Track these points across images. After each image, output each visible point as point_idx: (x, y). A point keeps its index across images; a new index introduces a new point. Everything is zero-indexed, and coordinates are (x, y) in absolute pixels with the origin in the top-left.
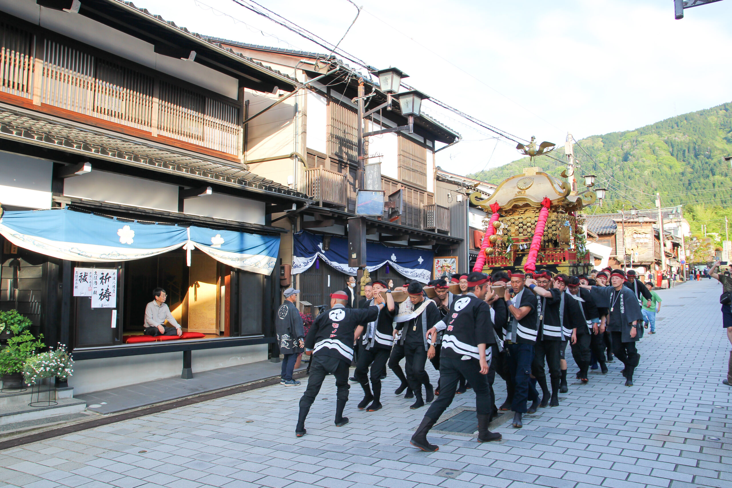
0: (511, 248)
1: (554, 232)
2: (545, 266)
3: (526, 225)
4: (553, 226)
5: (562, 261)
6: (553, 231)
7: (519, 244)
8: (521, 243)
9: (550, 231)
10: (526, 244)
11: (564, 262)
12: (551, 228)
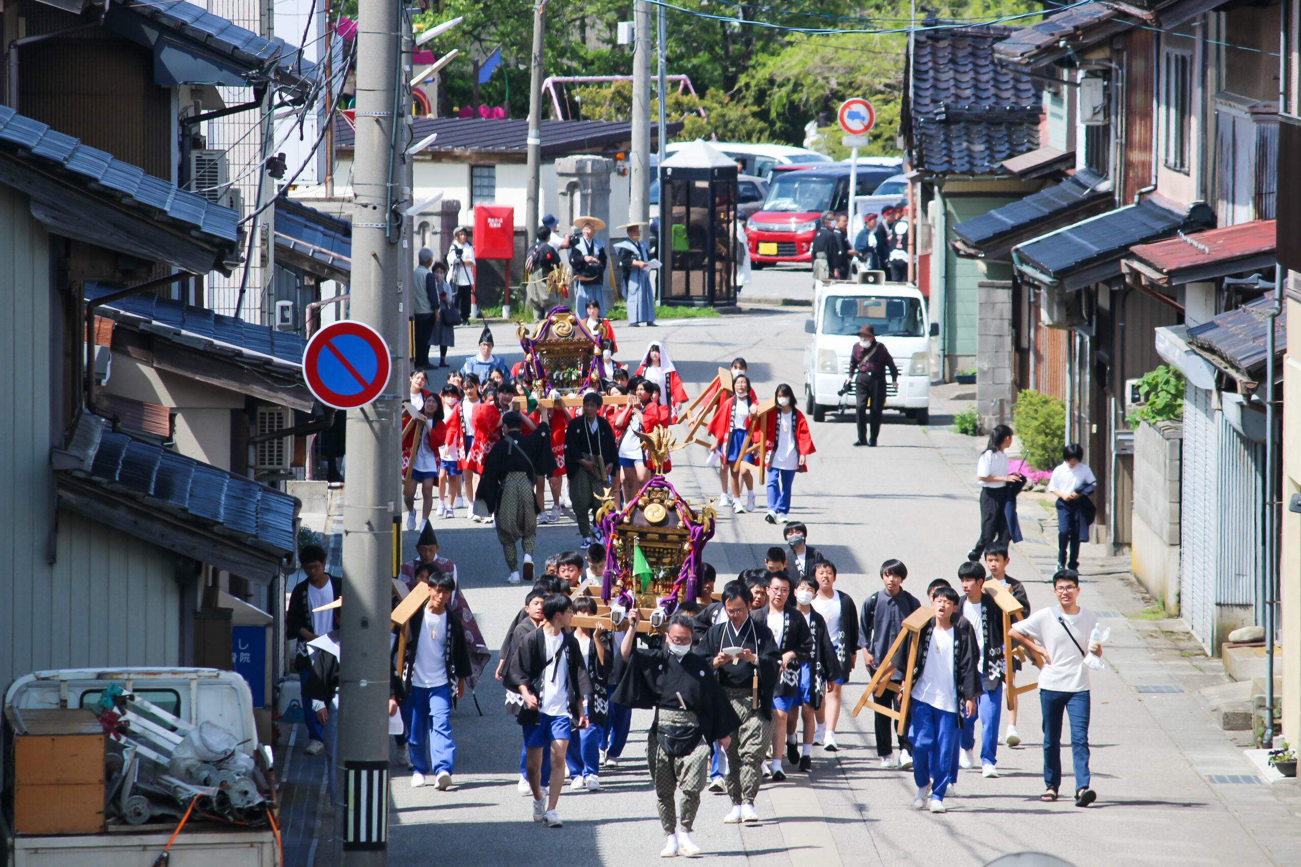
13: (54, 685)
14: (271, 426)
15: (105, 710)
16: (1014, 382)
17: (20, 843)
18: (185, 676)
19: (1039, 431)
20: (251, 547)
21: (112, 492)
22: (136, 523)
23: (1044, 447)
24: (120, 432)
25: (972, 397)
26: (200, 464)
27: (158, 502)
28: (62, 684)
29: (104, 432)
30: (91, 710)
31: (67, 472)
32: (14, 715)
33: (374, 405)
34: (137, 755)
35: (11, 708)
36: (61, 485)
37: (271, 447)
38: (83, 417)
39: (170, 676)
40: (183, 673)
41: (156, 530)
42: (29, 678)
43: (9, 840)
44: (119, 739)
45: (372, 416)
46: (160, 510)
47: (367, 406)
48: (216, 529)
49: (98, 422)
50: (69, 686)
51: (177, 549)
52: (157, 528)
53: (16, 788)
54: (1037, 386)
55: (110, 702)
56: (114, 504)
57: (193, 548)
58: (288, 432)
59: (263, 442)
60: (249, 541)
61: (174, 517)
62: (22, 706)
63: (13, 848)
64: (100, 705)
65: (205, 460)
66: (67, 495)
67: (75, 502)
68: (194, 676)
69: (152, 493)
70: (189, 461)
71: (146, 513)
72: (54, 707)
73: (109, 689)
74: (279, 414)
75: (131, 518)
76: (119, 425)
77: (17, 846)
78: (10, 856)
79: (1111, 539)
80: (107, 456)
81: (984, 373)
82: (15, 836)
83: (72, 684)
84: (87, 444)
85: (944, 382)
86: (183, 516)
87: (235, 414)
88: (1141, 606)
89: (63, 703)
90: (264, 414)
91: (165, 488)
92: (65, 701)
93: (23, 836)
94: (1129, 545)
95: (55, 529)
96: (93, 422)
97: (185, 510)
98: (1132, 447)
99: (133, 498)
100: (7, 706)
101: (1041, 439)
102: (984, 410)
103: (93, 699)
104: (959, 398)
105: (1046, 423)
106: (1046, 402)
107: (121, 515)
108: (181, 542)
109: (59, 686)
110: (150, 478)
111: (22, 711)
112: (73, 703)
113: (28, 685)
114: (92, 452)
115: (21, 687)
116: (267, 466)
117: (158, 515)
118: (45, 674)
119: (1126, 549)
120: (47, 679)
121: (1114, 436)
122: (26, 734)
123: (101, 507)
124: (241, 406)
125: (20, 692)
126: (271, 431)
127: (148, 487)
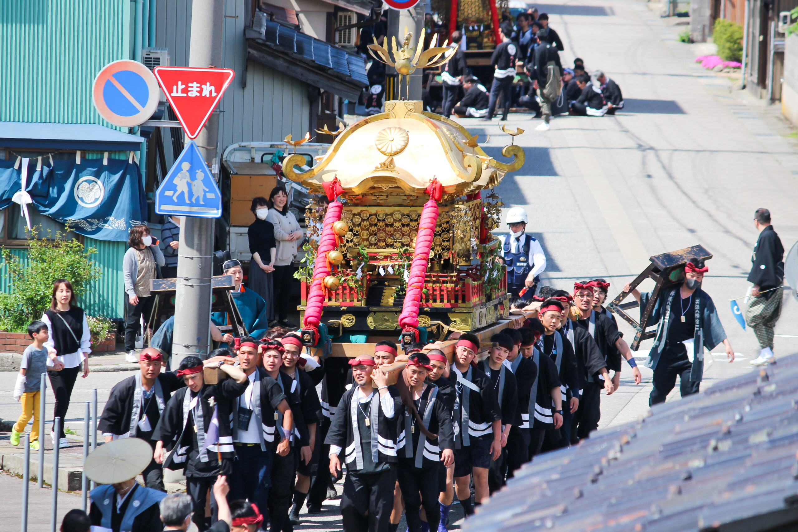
0: (363, 272)
1: (446, 244)
2: (426, 309)
3: (392, 225)
4: (443, 231)
5: (460, 302)
6: (444, 241)
7: (379, 264)
8: (382, 263)
9: (438, 240)
10: (393, 267)
11: (464, 305)
12: (440, 235)
13: (247, 150)
14: (345, 22)
15: (274, 163)
16: (711, 16)
17: (233, 230)
18: (316, 147)
19: (728, 41)
20: (348, 82)
21: (275, 50)
22: (288, 67)
23: (730, 49)
24: (274, 21)
25: (688, 24)
26: (315, 39)
27: (299, 56)
28: (252, 149)
29: (267, 21)
30: (267, 163)
31: (253, 40)
32: (228, 165)
33: (415, 8)
34: (292, 188)
35: (226, 161)
36: (250, 46)
37: (345, 33)
38: (256, 13)
39: (308, 147)
40: (315, 146)
41: (299, 71)
42: (236, 146)
43: (227, 228)
44: (281, 179)
45: (414, 14)
46: (301, 61)
47: (411, 8)
48: (329, 72)
49: (263, 15)
50: (256, 151)
51: (309, 82)
52: (299, 70)
53: (231, 201)
54: (725, 17)
55: (277, 160)
56: (277, 57)
57: (318, 81)
58: (354, 26)
59: (341, 31)
60: (347, 79)
61: (308, 64)
62: (232, 160)
63: (229, 232)
64: (271, 161)
65: (316, 37)
66: (253, 52)
67: (257, 55)
68: (320, 147)
69: (296, 51)
70: (310, 38)
71: (293, 62)
72: (248, 161)
73: (277, 153)
74: (350, 16)
75: (286, 64)
76: (274, 17)
77: (231, 231)
78: (228, 237)
79: (769, 96)
80: (270, 33)
81: (694, 11)
82: (230, 226)
83: (258, 149)
84: (260, 26)
85: (668, 16)
86: (313, 64)
87: (329, 15)
88: (788, 131)
89: (253, 159)
90: (341, 16)
91: (301, 50)
92: (254, 158)
93: (234, 226)
94: (780, 100)
95: (246, 70)
96: (261, 15)
97: (314, 61)
98: (784, 48)
99: (286, 54)
100: (224, 160)
101: (728, 45)
102: (694, 30)
103: (267, 158)
104: (679, 24)
105: (731, 36)
106: (731, 25)
107: (280, 63)
108: (311, 78)
109: (250, 151)
110: (293, 45)
111: (231, 162)
112: (258, 160)
113: (235, 150)
114: (263, 30)
115: (232, 150)
116: (342, 44)
117: (300, 64)
118: (243, 144)
119: (777, 102)
120: (245, 146)
121: (773, 42)
122: (236, 174)
123: (270, 58)
124: (332, 10)
125: (231, 153)
126: (345, 25)
127: (293, 48)
